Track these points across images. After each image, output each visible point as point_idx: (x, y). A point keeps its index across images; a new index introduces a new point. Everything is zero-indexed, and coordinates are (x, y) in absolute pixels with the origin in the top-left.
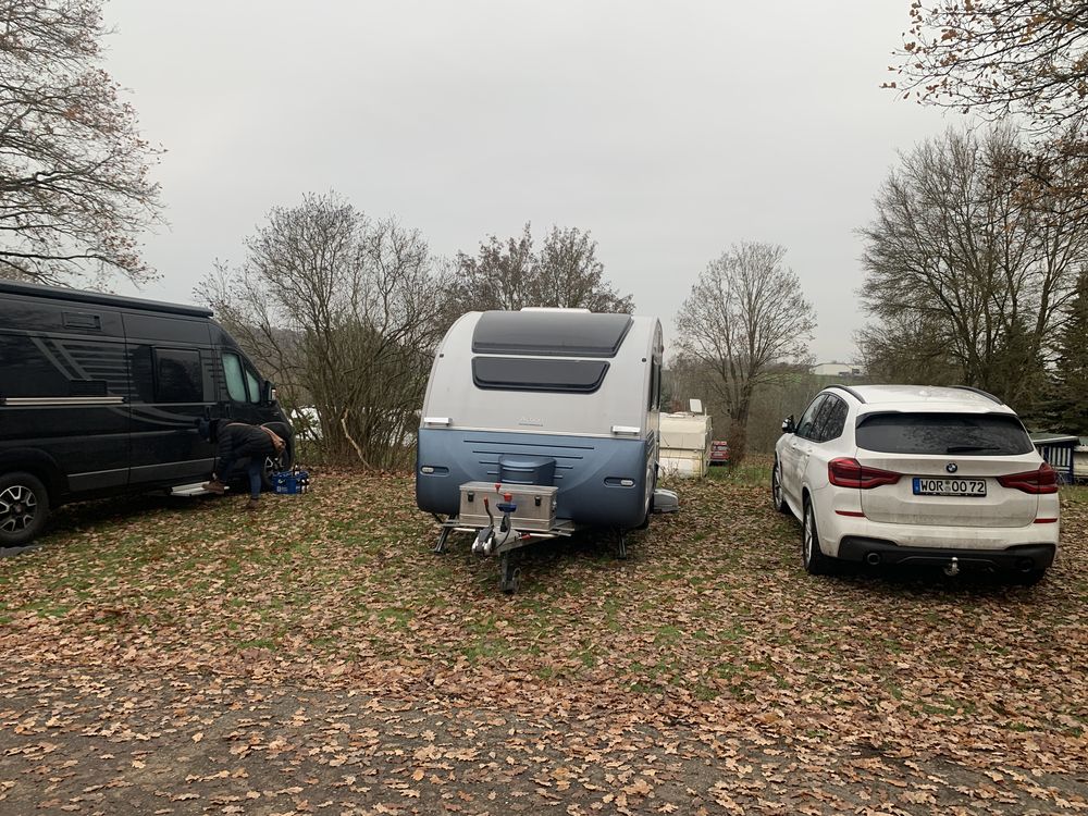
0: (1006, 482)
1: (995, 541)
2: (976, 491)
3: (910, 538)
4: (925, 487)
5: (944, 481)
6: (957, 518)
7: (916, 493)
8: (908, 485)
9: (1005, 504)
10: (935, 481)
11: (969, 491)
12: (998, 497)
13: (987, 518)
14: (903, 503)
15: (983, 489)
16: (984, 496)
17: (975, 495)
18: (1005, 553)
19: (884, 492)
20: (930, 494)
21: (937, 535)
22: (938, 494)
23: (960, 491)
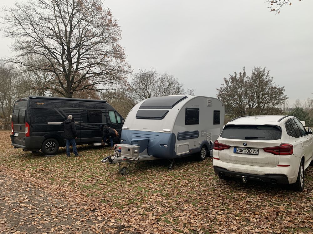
0: (267, 150)
1: (260, 172)
2: (255, 153)
3: (231, 168)
4: (237, 151)
5: (244, 149)
6: (248, 162)
7: (235, 153)
8: (232, 150)
9: (265, 158)
10: (241, 149)
11: (252, 153)
12: (263, 155)
13: (259, 163)
14: (230, 156)
15: (257, 152)
16: (258, 155)
17: (254, 155)
18: (264, 176)
19: (225, 152)
20: (239, 153)
21: (240, 168)
22: (241, 153)
23: (249, 153)
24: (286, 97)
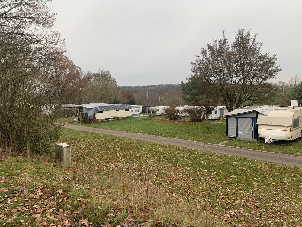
24: (279, 68)
